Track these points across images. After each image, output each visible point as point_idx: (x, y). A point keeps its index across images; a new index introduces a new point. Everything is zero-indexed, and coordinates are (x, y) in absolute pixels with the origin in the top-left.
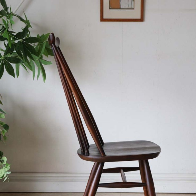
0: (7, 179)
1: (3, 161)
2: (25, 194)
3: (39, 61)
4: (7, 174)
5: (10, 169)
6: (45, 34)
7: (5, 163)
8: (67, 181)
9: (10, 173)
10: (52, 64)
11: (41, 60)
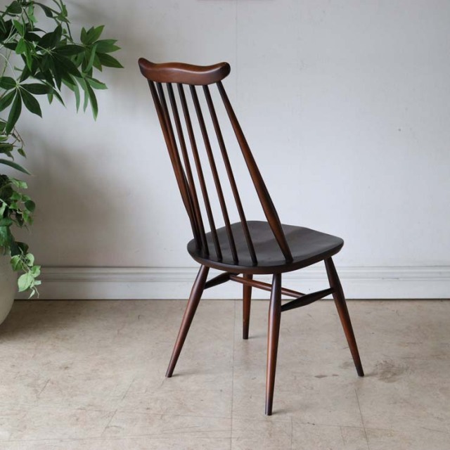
0: (36, 294)
1: (29, 261)
2: (73, 302)
3: (86, 81)
4: (35, 286)
5: (41, 273)
6: (95, 28)
7: (31, 264)
8: (144, 281)
9: (39, 283)
10: (106, 88)
11: (89, 80)
